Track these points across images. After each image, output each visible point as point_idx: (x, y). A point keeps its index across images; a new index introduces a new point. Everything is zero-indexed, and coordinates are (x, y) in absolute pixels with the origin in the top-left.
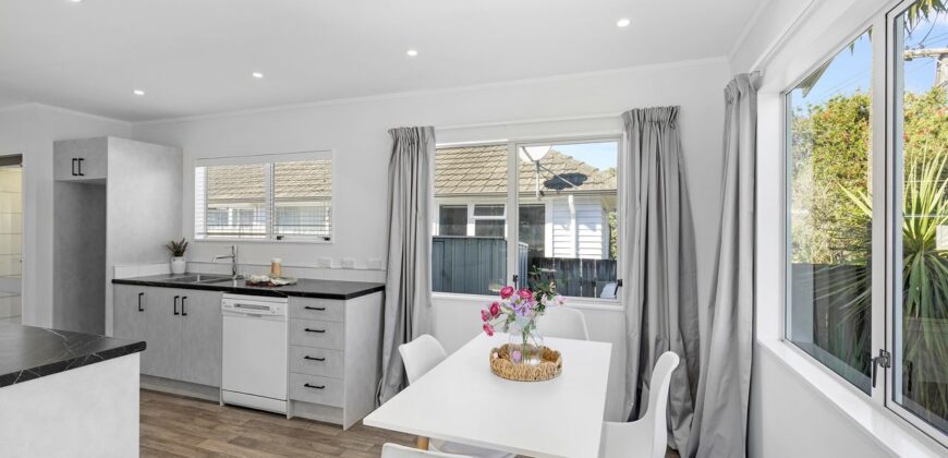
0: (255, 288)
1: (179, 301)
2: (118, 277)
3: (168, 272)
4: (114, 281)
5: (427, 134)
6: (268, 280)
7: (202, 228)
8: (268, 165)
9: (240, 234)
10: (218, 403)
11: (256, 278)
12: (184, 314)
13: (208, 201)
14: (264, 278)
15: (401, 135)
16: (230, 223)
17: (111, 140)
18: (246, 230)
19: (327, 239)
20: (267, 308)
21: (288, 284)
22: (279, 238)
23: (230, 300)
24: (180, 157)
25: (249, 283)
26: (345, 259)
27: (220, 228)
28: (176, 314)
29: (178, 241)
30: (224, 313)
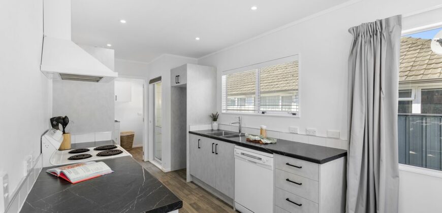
0: (252, 144)
1: (214, 145)
2: (191, 130)
3: (211, 129)
4: (190, 132)
5: (392, 23)
6: (259, 139)
7: (225, 107)
8: (257, 70)
9: (240, 110)
10: (233, 208)
11: (252, 138)
12: (216, 154)
13: (227, 95)
14: (257, 138)
15: (362, 30)
16: (236, 104)
17: (188, 65)
18: (243, 108)
19: (294, 114)
20: (260, 159)
21: (271, 143)
22: (263, 113)
23: (239, 150)
24: (216, 71)
25: (248, 140)
26: (308, 129)
27: (232, 107)
28: (213, 153)
29: (215, 114)
30: (235, 157)
